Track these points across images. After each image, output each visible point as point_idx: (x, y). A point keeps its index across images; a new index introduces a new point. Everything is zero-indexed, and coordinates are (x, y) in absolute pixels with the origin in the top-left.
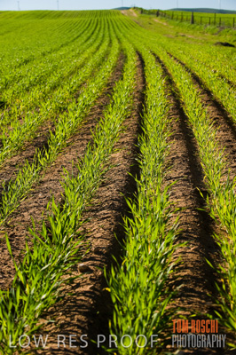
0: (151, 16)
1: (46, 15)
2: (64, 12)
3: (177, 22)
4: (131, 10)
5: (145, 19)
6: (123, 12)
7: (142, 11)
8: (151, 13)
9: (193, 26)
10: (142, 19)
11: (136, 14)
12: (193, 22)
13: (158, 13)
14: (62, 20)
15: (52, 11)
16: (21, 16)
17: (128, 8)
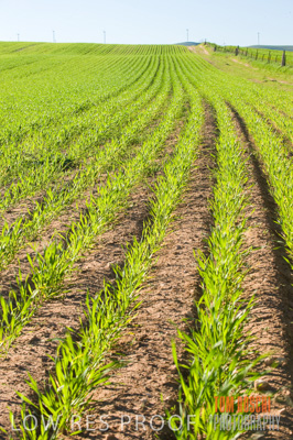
0: (228, 54)
1: (91, 50)
2: (114, 46)
3: (263, 63)
4: (201, 46)
5: (220, 58)
6: (190, 48)
7: (216, 48)
8: (227, 50)
9: (284, 68)
10: (216, 58)
11: (207, 52)
12: (284, 64)
13: (237, 51)
14: (113, 57)
15: (99, 45)
16: (59, 50)
17: (197, 44)
